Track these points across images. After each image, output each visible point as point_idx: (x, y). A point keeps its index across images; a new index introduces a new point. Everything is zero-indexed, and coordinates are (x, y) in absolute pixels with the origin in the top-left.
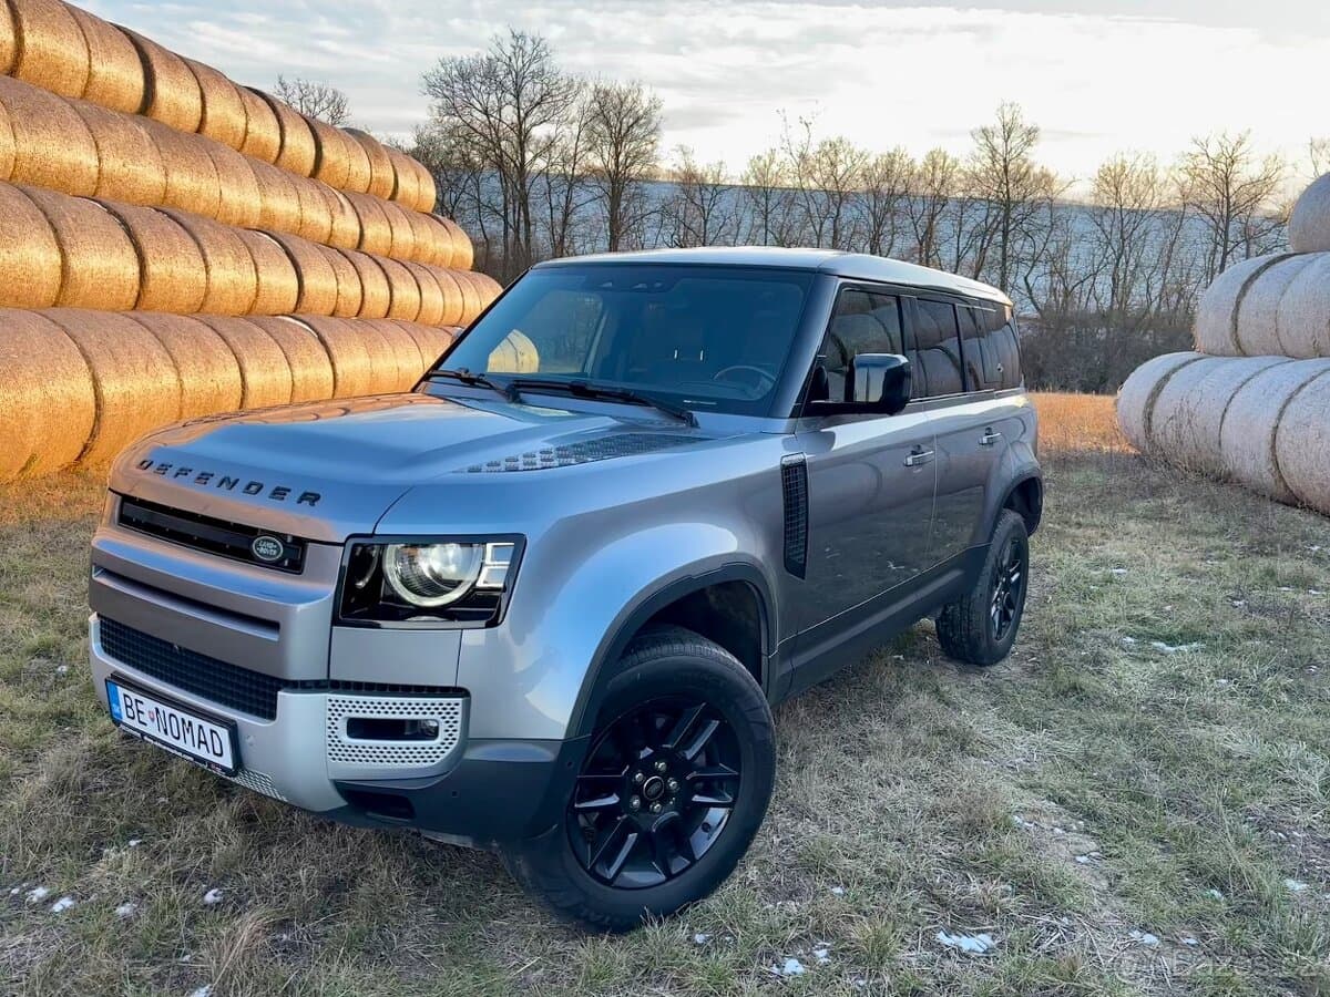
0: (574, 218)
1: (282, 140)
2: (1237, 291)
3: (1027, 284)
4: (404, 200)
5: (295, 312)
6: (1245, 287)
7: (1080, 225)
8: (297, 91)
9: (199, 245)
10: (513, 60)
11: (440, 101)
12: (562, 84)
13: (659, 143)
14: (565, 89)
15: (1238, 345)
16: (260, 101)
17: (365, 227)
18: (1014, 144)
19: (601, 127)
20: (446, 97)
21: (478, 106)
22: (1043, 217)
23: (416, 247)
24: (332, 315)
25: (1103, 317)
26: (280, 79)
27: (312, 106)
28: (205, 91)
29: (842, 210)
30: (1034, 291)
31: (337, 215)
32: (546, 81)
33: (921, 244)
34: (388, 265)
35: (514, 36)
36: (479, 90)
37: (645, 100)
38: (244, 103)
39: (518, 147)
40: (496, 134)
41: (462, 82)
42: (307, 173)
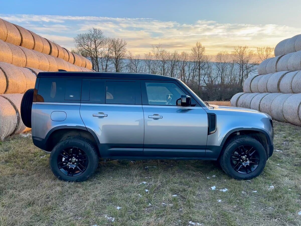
0: (108, 68)
1: (69, 57)
2: (250, 82)
3: (204, 79)
4: (87, 68)
6: (251, 81)
7: (214, 67)
14: (105, 41)
15: (251, 91)
16: (66, 51)
18: (200, 51)
20: (79, 42)
21: (86, 45)
22: (206, 66)
25: (219, 85)
28: (59, 49)
29: (165, 65)
30: (205, 81)
32: (101, 39)
33: (181, 71)
35: (94, 30)
36: (86, 41)
37: (123, 43)
38: (63, 50)
39: (96, 53)
40: (90, 50)
41: (82, 39)
42: (73, 63)
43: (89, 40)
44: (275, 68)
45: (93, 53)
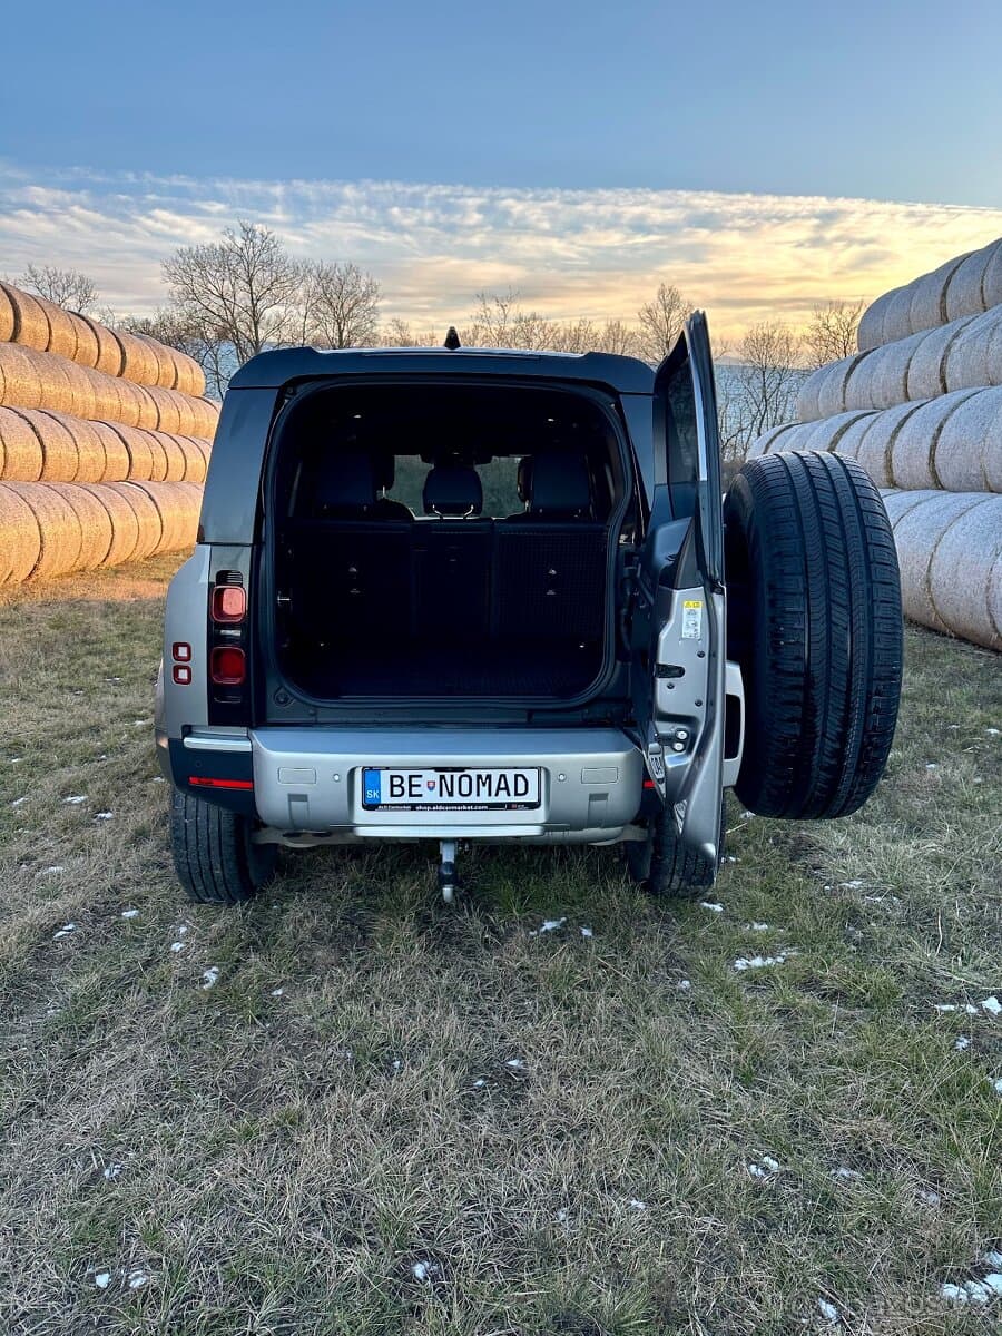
1: (99, 351)
4: (185, 389)
5: (128, 478)
8: (46, 278)
10: (245, 251)
11: (180, 287)
12: (289, 271)
13: (377, 322)
14: (291, 275)
17: (161, 411)
18: (673, 322)
19: (324, 307)
20: (185, 284)
23: (197, 426)
26: (30, 267)
27: (60, 291)
31: (142, 404)
32: (275, 268)
34: (181, 440)
35: (244, 229)
36: (215, 277)
37: (363, 286)
39: (252, 327)
40: (232, 315)
41: (198, 270)
42: (116, 373)
43: (227, 274)
44: (841, 399)
45: (242, 327)
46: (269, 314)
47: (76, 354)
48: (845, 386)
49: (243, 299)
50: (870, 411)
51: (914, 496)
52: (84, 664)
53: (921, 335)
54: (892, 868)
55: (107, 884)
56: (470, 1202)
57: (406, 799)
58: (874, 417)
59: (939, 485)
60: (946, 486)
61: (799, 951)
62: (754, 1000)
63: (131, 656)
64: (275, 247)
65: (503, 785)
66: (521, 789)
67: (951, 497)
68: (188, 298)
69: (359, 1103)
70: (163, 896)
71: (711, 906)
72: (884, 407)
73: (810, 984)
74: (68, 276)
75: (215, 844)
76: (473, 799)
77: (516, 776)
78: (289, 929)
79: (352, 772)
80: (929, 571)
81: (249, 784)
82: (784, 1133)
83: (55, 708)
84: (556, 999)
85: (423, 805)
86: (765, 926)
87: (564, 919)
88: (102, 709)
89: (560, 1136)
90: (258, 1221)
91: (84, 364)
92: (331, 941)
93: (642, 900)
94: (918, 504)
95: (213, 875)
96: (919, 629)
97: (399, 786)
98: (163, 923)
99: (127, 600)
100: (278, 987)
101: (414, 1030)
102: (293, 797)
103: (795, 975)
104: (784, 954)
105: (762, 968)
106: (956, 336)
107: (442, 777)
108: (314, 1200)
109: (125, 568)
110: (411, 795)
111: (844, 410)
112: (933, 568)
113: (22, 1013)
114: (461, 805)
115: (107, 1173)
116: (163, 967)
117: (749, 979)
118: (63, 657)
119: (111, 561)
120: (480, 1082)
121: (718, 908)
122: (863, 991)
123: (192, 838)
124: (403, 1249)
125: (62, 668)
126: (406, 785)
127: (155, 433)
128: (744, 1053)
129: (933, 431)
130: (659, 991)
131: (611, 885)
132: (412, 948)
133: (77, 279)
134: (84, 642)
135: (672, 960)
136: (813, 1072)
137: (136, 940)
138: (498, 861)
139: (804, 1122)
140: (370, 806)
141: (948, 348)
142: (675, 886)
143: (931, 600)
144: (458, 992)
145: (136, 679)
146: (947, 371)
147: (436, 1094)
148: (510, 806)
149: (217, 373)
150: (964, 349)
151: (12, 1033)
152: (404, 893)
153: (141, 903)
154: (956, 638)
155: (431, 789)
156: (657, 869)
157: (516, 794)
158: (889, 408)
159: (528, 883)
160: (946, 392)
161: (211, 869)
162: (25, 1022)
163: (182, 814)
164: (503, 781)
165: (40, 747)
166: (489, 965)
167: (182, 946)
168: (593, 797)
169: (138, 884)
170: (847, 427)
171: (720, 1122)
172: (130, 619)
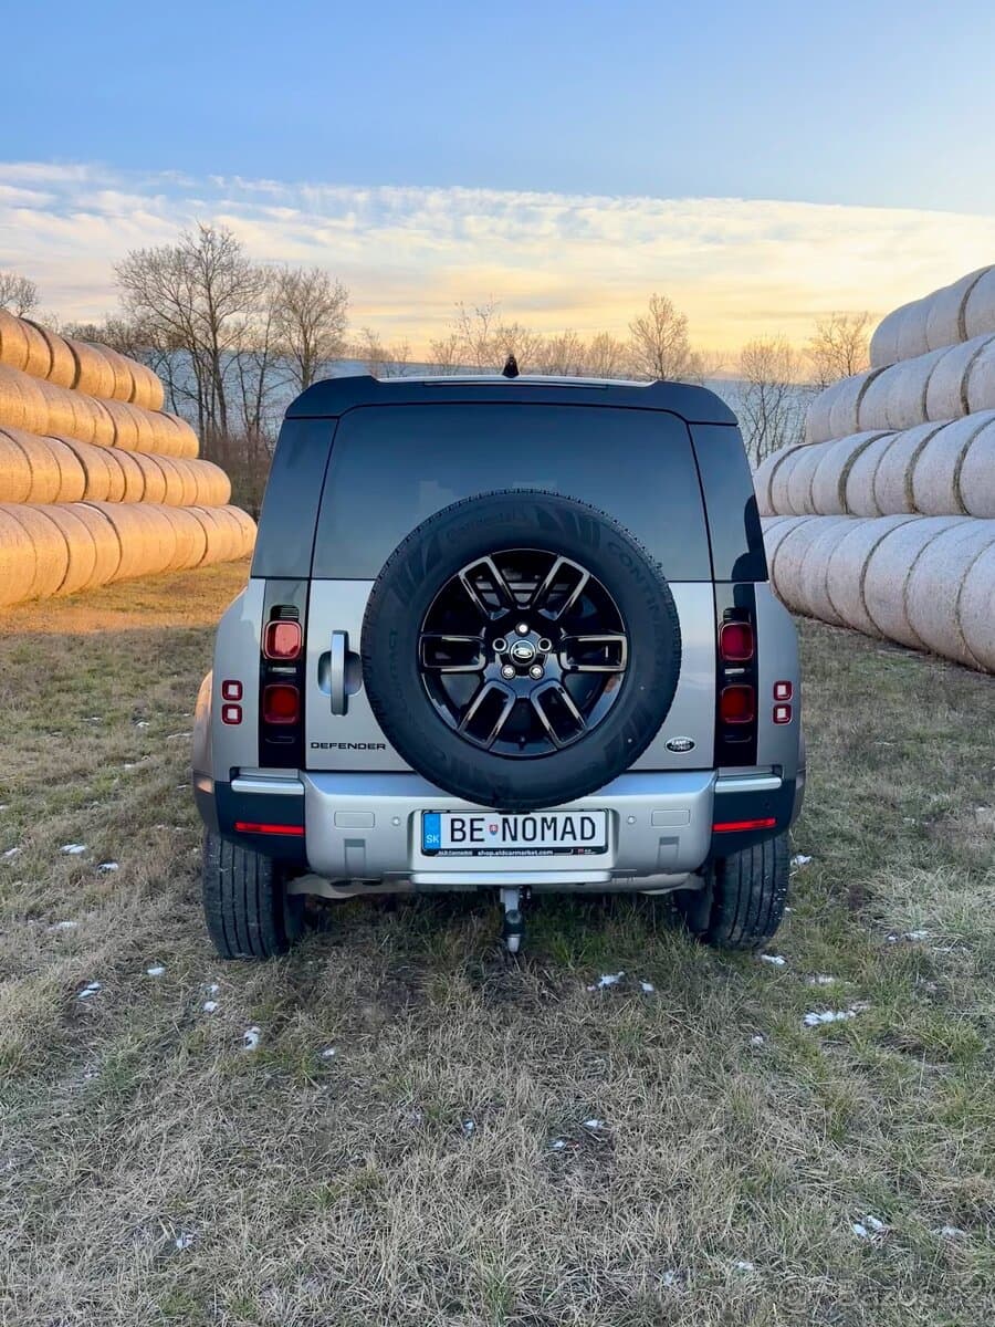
0: (265, 401)
4: (142, 402)
5: (84, 498)
9: (24, 452)
10: (204, 253)
11: (132, 291)
12: (251, 275)
13: (346, 330)
14: (254, 280)
16: (35, 331)
17: (118, 426)
18: (666, 334)
19: (288, 314)
20: (137, 287)
21: (170, 297)
23: (156, 442)
24: (107, 500)
28: (1, 328)
31: (98, 418)
32: (235, 272)
34: (139, 457)
35: (203, 231)
36: (170, 281)
37: (331, 292)
38: (24, 332)
39: (211, 334)
40: (188, 322)
41: (152, 273)
42: (69, 385)
43: (183, 277)
44: (854, 417)
45: (199, 334)
46: (229, 320)
47: (27, 365)
48: (859, 405)
49: (200, 304)
50: (886, 432)
51: (939, 523)
52: (57, 704)
53: (939, 352)
54: (958, 916)
55: (128, 940)
56: (571, 1267)
57: (467, 844)
58: (891, 438)
59: (964, 511)
60: (972, 511)
61: (871, 1004)
62: (831, 1056)
63: (108, 694)
64: (236, 249)
65: (569, 829)
66: (588, 833)
67: (979, 524)
68: (140, 304)
69: (442, 1166)
70: (189, 952)
71: (773, 959)
72: (901, 427)
73: (887, 1038)
74: (8, 279)
75: (251, 895)
76: (537, 843)
77: (583, 819)
78: (332, 986)
79: (412, 815)
80: (958, 602)
81: (300, 830)
82: (884, 1192)
83: (33, 750)
84: (631, 1057)
85: (486, 850)
86: (830, 979)
87: (621, 973)
88: (85, 751)
89: (656, 1197)
90: (354, 1289)
91: (35, 374)
92: (378, 997)
93: (702, 952)
94: (943, 531)
95: (248, 928)
96: (948, 663)
97: (461, 830)
98: (193, 980)
99: (91, 632)
100: (329, 1047)
101: (485, 1089)
102: (349, 843)
103: (871, 1030)
104: (854, 1008)
105: (836, 1023)
106: (978, 354)
107: (505, 821)
108: (412, 1265)
109: (81, 597)
110: (472, 840)
111: (858, 430)
112: (963, 599)
113: (59, 1077)
114: (525, 849)
115: (179, 1243)
116: (200, 1028)
117: (824, 1034)
118: (33, 696)
119: (66, 590)
120: (560, 1144)
121: (780, 961)
122: (945, 1045)
123: (227, 890)
124: (509, 1315)
125: (35, 706)
126: (467, 829)
127: (112, 450)
128: (832, 1110)
129: (957, 453)
130: (736, 1048)
131: (668, 937)
132: (468, 1005)
133: (18, 283)
134: (53, 678)
135: (742, 1015)
136: (906, 1128)
137: (167, 999)
138: (544, 912)
139: (903, 1180)
140: (430, 852)
141: (970, 366)
142: (736, 937)
143: (961, 632)
144: (523, 1050)
145: (117, 718)
146: (969, 390)
147: (520, 1155)
148: (576, 851)
149: (171, 384)
150: (987, 367)
151: (52, 1099)
152: (449, 947)
153: (166, 959)
154: (987, 673)
155: (493, 833)
156: (717, 918)
157: (583, 838)
158: (908, 429)
159: (580, 935)
160: (968, 413)
161: (247, 921)
162: (63, 1087)
163: (218, 863)
164: (569, 822)
165: (26, 793)
166: (552, 1021)
167: (216, 1004)
168: (664, 841)
169: (160, 939)
170: (863, 448)
171: (818, 1181)
172: (98, 653)
